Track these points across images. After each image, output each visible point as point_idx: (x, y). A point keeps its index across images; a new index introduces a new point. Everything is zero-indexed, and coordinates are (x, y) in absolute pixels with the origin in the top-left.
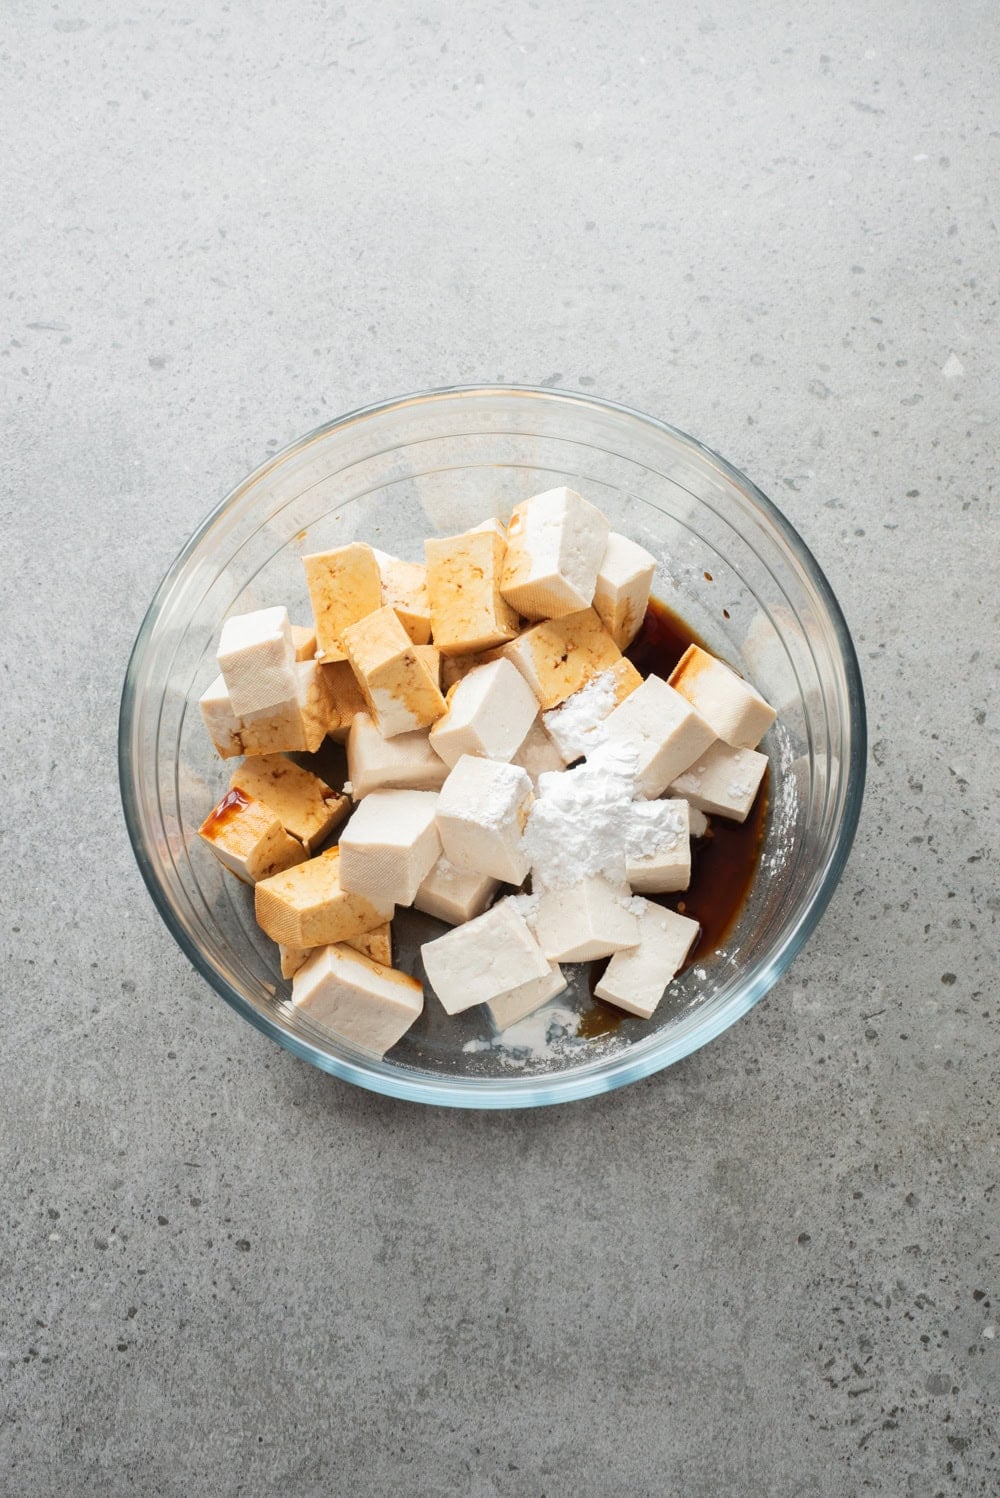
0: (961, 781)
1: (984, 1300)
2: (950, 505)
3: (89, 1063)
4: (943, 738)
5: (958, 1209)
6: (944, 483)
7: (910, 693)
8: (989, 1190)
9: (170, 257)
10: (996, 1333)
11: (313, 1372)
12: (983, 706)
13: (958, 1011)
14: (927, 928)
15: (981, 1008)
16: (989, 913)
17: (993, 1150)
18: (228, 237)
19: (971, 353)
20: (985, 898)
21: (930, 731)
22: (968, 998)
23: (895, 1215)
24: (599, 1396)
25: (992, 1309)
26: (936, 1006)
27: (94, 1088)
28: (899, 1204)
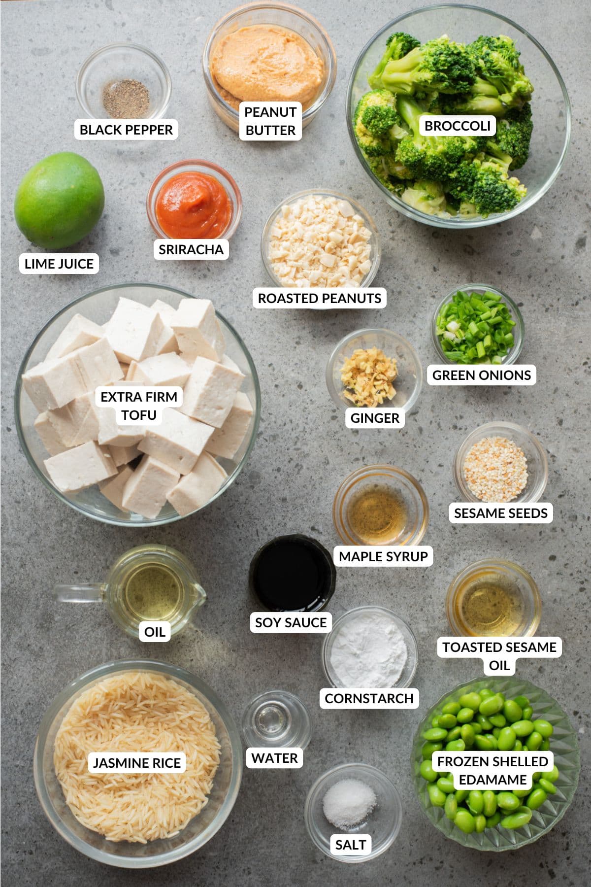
0: (553, 456)
1: (578, 715)
2: (539, 310)
3: (124, 639)
4: (543, 434)
5: (564, 672)
6: (535, 298)
7: (525, 412)
8: (578, 661)
9: (115, 190)
10: (585, 730)
11: (256, 784)
12: (561, 416)
13: (558, 574)
14: (541, 533)
15: (569, 571)
16: (570, 523)
17: (579, 641)
18: (146, 177)
19: (545, 226)
20: (568, 515)
21: (536, 431)
22: (562, 567)
23: (534, 678)
24: (398, 781)
25: (582, 719)
26: (547, 572)
27: (128, 652)
28: (535, 672)
